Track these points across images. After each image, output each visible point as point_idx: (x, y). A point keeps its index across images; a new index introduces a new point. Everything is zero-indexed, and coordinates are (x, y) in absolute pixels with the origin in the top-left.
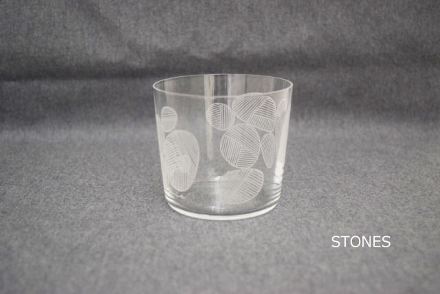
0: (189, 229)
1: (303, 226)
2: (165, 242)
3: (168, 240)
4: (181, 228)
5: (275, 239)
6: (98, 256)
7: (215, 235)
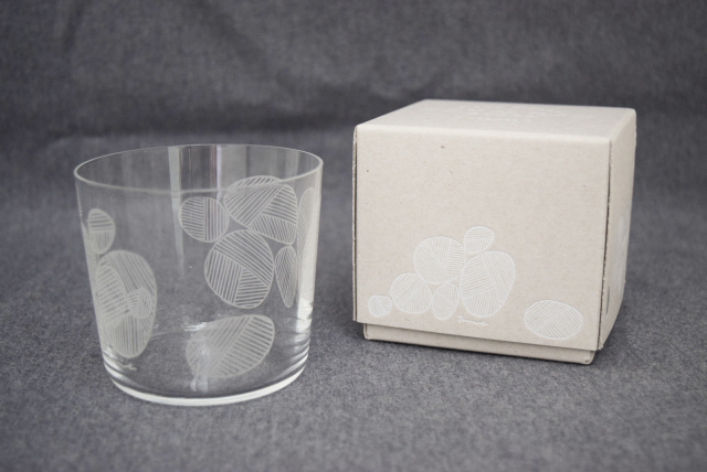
0: (398, 383)
1: (583, 378)
2: (365, 405)
3: (368, 402)
4: (386, 380)
5: (542, 401)
6: (261, 426)
7: (443, 394)
